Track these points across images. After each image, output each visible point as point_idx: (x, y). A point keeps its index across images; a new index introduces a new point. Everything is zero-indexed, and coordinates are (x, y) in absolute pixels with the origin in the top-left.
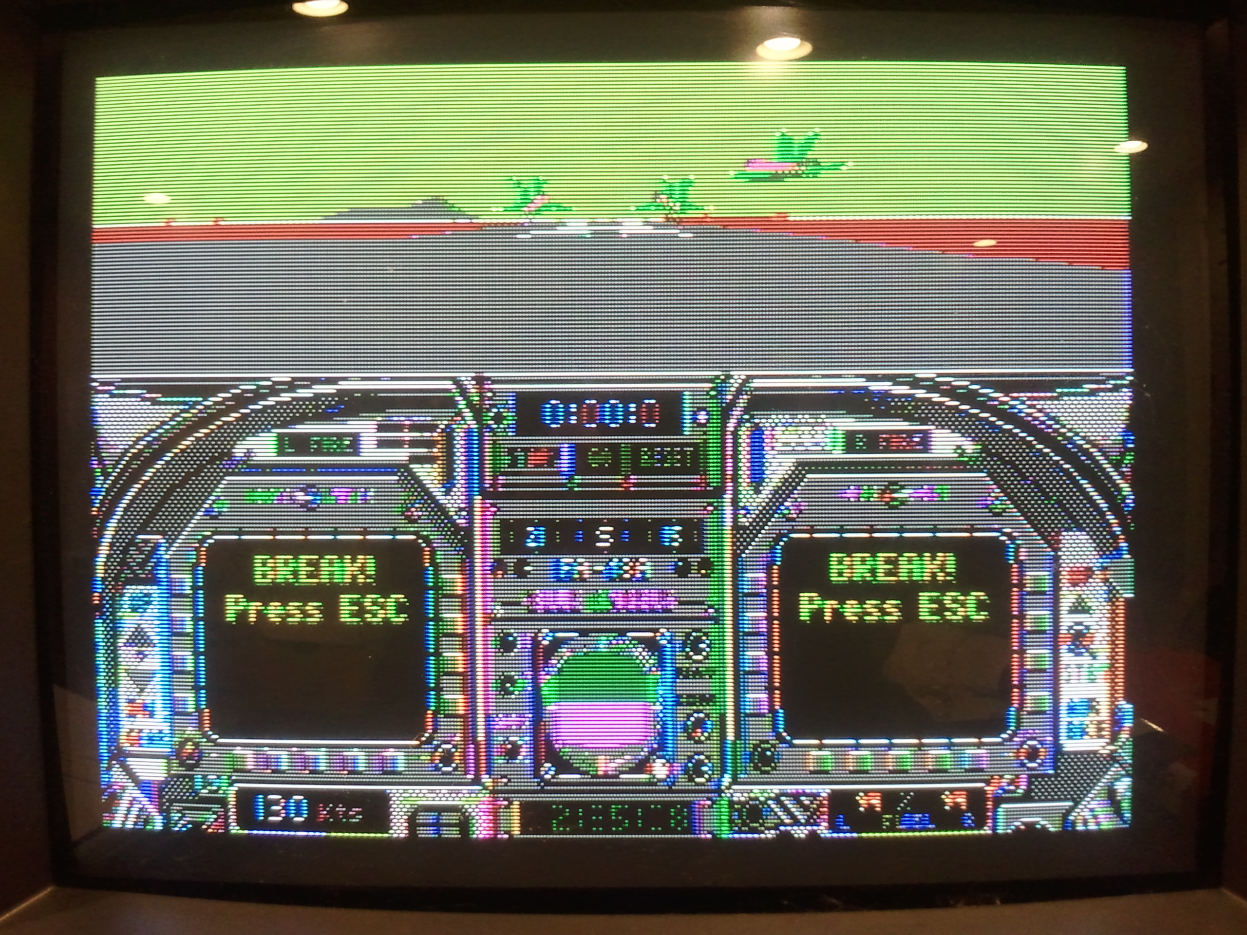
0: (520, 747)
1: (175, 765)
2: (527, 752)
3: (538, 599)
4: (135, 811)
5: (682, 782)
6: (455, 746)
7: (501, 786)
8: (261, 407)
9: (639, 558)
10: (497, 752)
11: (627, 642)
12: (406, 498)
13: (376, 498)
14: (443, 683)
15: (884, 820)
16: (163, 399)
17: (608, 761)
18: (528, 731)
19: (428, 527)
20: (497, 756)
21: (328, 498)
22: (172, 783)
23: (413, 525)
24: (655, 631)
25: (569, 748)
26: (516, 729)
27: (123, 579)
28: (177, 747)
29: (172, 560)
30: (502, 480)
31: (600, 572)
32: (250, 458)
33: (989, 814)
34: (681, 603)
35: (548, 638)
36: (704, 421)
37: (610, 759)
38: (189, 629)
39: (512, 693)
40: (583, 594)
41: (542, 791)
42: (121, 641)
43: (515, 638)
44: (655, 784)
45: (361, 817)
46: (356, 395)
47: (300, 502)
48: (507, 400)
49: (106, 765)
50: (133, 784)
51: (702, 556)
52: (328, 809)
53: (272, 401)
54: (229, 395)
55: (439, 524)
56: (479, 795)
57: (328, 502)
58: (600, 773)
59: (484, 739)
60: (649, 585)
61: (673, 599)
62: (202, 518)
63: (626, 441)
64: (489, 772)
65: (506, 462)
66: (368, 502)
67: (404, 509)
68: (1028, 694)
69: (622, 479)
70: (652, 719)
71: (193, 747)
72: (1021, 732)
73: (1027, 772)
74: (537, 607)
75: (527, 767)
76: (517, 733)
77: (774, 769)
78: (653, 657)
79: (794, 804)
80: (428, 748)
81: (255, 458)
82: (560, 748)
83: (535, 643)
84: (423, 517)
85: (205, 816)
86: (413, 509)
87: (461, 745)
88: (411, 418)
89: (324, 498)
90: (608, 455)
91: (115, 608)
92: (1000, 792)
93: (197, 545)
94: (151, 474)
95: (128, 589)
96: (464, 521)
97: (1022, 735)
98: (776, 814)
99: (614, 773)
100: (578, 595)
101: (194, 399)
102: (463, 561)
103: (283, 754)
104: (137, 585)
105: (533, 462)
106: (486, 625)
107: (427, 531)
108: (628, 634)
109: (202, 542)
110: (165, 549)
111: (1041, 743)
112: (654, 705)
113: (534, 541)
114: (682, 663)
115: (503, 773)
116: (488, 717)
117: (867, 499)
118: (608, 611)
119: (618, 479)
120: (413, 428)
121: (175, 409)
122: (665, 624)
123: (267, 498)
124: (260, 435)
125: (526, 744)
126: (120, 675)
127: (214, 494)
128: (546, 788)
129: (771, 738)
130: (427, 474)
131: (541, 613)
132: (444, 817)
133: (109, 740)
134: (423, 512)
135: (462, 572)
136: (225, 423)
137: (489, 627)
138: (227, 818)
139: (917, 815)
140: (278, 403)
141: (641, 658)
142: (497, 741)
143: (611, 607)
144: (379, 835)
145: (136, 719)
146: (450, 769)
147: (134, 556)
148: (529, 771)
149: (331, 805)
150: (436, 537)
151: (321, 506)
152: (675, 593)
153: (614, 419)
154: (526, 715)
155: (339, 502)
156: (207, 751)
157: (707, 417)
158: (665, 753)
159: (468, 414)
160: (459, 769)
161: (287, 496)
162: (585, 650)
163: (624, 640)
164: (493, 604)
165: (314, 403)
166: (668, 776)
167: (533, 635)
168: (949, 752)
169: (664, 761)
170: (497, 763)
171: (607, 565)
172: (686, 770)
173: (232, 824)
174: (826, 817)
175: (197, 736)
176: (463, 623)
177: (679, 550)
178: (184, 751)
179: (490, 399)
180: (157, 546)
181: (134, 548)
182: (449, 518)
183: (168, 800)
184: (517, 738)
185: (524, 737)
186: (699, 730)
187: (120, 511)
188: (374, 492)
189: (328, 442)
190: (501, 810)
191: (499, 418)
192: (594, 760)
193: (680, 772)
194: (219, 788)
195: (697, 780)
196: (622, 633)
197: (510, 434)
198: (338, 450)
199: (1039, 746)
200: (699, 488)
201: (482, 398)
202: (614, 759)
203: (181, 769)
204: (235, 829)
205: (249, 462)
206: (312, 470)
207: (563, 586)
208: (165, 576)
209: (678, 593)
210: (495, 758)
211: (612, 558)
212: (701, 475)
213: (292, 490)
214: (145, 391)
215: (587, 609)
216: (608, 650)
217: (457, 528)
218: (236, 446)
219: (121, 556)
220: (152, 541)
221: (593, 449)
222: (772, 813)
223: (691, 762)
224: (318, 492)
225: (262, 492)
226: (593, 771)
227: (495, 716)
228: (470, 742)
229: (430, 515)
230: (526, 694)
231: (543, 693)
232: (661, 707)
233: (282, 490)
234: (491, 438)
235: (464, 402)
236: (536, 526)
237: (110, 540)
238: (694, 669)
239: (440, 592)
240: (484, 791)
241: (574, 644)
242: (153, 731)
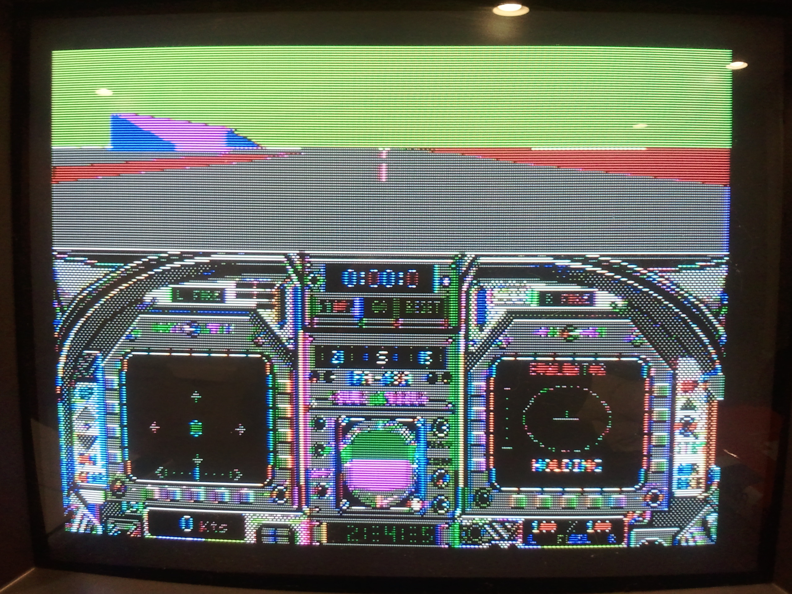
0: (327, 489)
1: (109, 495)
2: (331, 492)
3: (339, 397)
4: (85, 522)
5: (430, 513)
6: (286, 488)
7: (315, 513)
8: (161, 270)
9: (404, 371)
10: (312, 492)
11: (396, 425)
12: (255, 330)
13: (236, 330)
14: (278, 448)
15: (558, 538)
16: (99, 264)
17: (383, 499)
18: (332, 479)
19: (269, 350)
20: (313, 494)
21: (205, 330)
22: (108, 506)
23: (259, 348)
24: (414, 418)
25: (358, 490)
26: (325, 478)
27: (75, 378)
28: (111, 484)
29: (106, 367)
30: (316, 320)
31: (379, 380)
32: (155, 303)
33: (626, 535)
34: (431, 400)
35: (345, 421)
36: (447, 284)
37: (384, 498)
38: (117, 410)
39: (322, 455)
40: (368, 393)
41: (341, 517)
42: (74, 417)
43: (324, 421)
44: (413, 514)
45: (226, 530)
46: (222, 264)
47: (187, 332)
48: (320, 269)
49: (66, 494)
50: (84, 506)
51: (445, 371)
52: (206, 524)
53: (168, 267)
54: (141, 262)
55: (276, 347)
56: (301, 518)
57: (205, 332)
58: (377, 506)
59: (304, 483)
60: (410, 389)
61: (426, 398)
62: (125, 340)
63: (397, 297)
64: (307, 504)
65: (319, 309)
66: (230, 333)
67: (254, 338)
68: (653, 460)
69: (394, 321)
70: (411, 473)
71: (121, 484)
72: (648, 484)
73: (650, 509)
74: (339, 402)
75: (331, 502)
76: (325, 480)
77: (489, 505)
78: (412, 434)
79: (501, 527)
80: (269, 488)
81: (158, 303)
82: (352, 490)
83: (337, 424)
84: (265, 343)
85: (129, 527)
86: (259, 338)
87: (289, 487)
88: (258, 280)
89: (202, 329)
90: (386, 305)
91: (70, 395)
92: (633, 521)
93: (122, 358)
94: (92, 312)
95: (78, 385)
96: (292, 346)
97: (648, 486)
98: (489, 533)
99: (387, 506)
100: (365, 395)
101: (118, 264)
102: (291, 372)
103: (178, 490)
104: (84, 382)
105: (336, 309)
106: (306, 412)
107: (268, 352)
108: (397, 420)
109: (124, 356)
110: (101, 360)
111: (661, 491)
112: (413, 464)
113: (337, 359)
114: (431, 439)
115: (316, 505)
116: (307, 470)
117: (552, 336)
118: (384, 405)
119: (392, 321)
120: (259, 286)
121: (106, 270)
122: (421, 414)
123: (166, 329)
124: (161, 288)
125: (331, 487)
126: (74, 438)
127: (132, 325)
128: (343, 515)
129: (487, 486)
130: (268, 315)
131: (341, 405)
132: (279, 531)
133: (68, 478)
134: (265, 340)
135: (290, 378)
136: (138, 280)
137: (308, 413)
138: (142, 528)
139: (579, 535)
140: (172, 268)
141: (404, 434)
142: (312, 485)
143: (385, 402)
144: (238, 541)
145: (85, 466)
146: (282, 502)
147: (82, 364)
148: (333, 505)
149: (208, 522)
150: (274, 356)
151: (200, 335)
152: (427, 394)
153: (389, 282)
154: (331, 469)
155: (212, 332)
156: (129, 487)
157: (449, 282)
158: (419, 495)
159: (295, 277)
160: (289, 502)
161: (178, 328)
162: (369, 429)
163: (394, 424)
164: (310, 399)
165: (195, 268)
166: (421, 509)
167: (336, 419)
168: (601, 496)
169: (418, 499)
170: (313, 499)
171: (384, 375)
172: (432, 505)
173: (146, 532)
174: (521, 536)
175: (124, 477)
176: (291, 411)
177: (430, 367)
178: (115, 486)
179: (309, 268)
180: (96, 358)
181: (82, 359)
182: (283, 344)
183: (105, 516)
184: (325, 484)
185: (329, 483)
186: (441, 481)
187: (72, 335)
188: (235, 326)
189: (205, 294)
190: (315, 528)
191: (314, 280)
192: (374, 498)
193: (428, 507)
194: (137, 509)
195: (440, 512)
196: (393, 419)
197: (322, 291)
198: (211, 299)
199: (659, 493)
200: (443, 328)
201: (304, 267)
202: (387, 498)
203: (113, 497)
204: (148, 535)
205: (154, 306)
206: (195, 312)
207: (355, 388)
208: (102, 377)
209: (429, 394)
210: (311, 495)
211: (387, 371)
212: (445, 319)
213: (182, 324)
214: (87, 259)
215: (370, 403)
216: (384, 429)
217: (288, 351)
218: (146, 295)
219: (73, 364)
220: (93, 354)
221: (375, 302)
222: (487, 533)
223: (436, 501)
224: (198, 325)
225: (163, 325)
226: (373, 505)
227: (311, 469)
228: (295, 485)
229: (270, 342)
230: (331, 456)
231: (341, 455)
232: (417, 466)
233: (175, 324)
234: (309, 293)
235: (292, 270)
236: (338, 350)
237: (66, 353)
238: (439, 442)
239: (277, 391)
240: (304, 516)
241: (362, 425)
242: (95, 474)
